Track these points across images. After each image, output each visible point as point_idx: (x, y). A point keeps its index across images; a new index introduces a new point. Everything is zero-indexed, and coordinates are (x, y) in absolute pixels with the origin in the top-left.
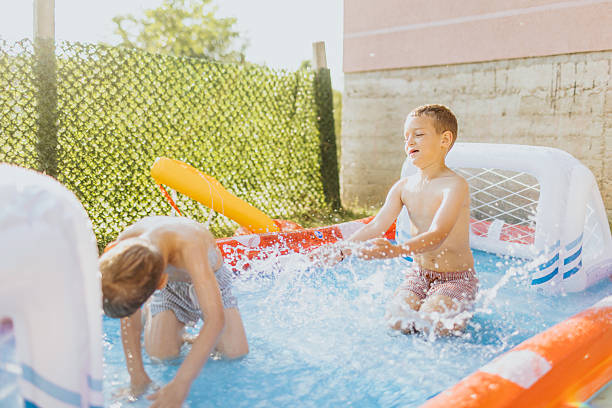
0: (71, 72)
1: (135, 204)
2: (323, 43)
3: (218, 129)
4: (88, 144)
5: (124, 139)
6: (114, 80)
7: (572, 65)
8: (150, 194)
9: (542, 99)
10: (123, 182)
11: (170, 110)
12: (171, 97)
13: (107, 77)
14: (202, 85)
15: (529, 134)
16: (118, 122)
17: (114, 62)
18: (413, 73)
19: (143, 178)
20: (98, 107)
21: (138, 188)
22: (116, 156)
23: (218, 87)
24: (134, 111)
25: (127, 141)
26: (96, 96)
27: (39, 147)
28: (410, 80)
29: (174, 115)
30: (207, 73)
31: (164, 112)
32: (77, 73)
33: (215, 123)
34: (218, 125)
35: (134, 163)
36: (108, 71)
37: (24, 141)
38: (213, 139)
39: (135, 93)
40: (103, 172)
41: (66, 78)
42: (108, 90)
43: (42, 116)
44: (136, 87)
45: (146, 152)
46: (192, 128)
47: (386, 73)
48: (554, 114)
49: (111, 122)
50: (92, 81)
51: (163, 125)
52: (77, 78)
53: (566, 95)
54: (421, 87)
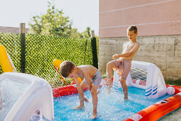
0: (29, 42)
1: (44, 75)
2: (94, 31)
3: (66, 55)
4: (33, 60)
5: (42, 58)
6: (40, 43)
7: (158, 38)
8: (49, 72)
9: (151, 47)
10: (42, 69)
11: (54, 50)
12: (54, 47)
13: (38, 43)
14: (62, 44)
15: (148, 56)
16: (41, 54)
17: (40, 39)
18: (118, 39)
19: (47, 68)
20: (36, 50)
21: (45, 71)
22: (40, 63)
23: (66, 44)
24: (45, 51)
25: (43, 59)
26: (35, 47)
27: (21, 61)
28: (117, 40)
29: (55, 52)
30: (64, 40)
31: (52, 51)
32: (31, 42)
33: (65, 53)
34: (66, 54)
35: (45, 64)
36: (39, 41)
37: (17, 60)
38: (65, 57)
39: (45, 46)
40: (37, 67)
41: (28, 43)
42: (38, 46)
43: (22, 53)
44: (45, 45)
45: (48, 61)
46: (60, 55)
47: (110, 38)
48: (154, 51)
49: (39, 54)
50: (34, 44)
51: (52, 54)
52: (30, 43)
53: (157, 46)
54: (120, 42)
